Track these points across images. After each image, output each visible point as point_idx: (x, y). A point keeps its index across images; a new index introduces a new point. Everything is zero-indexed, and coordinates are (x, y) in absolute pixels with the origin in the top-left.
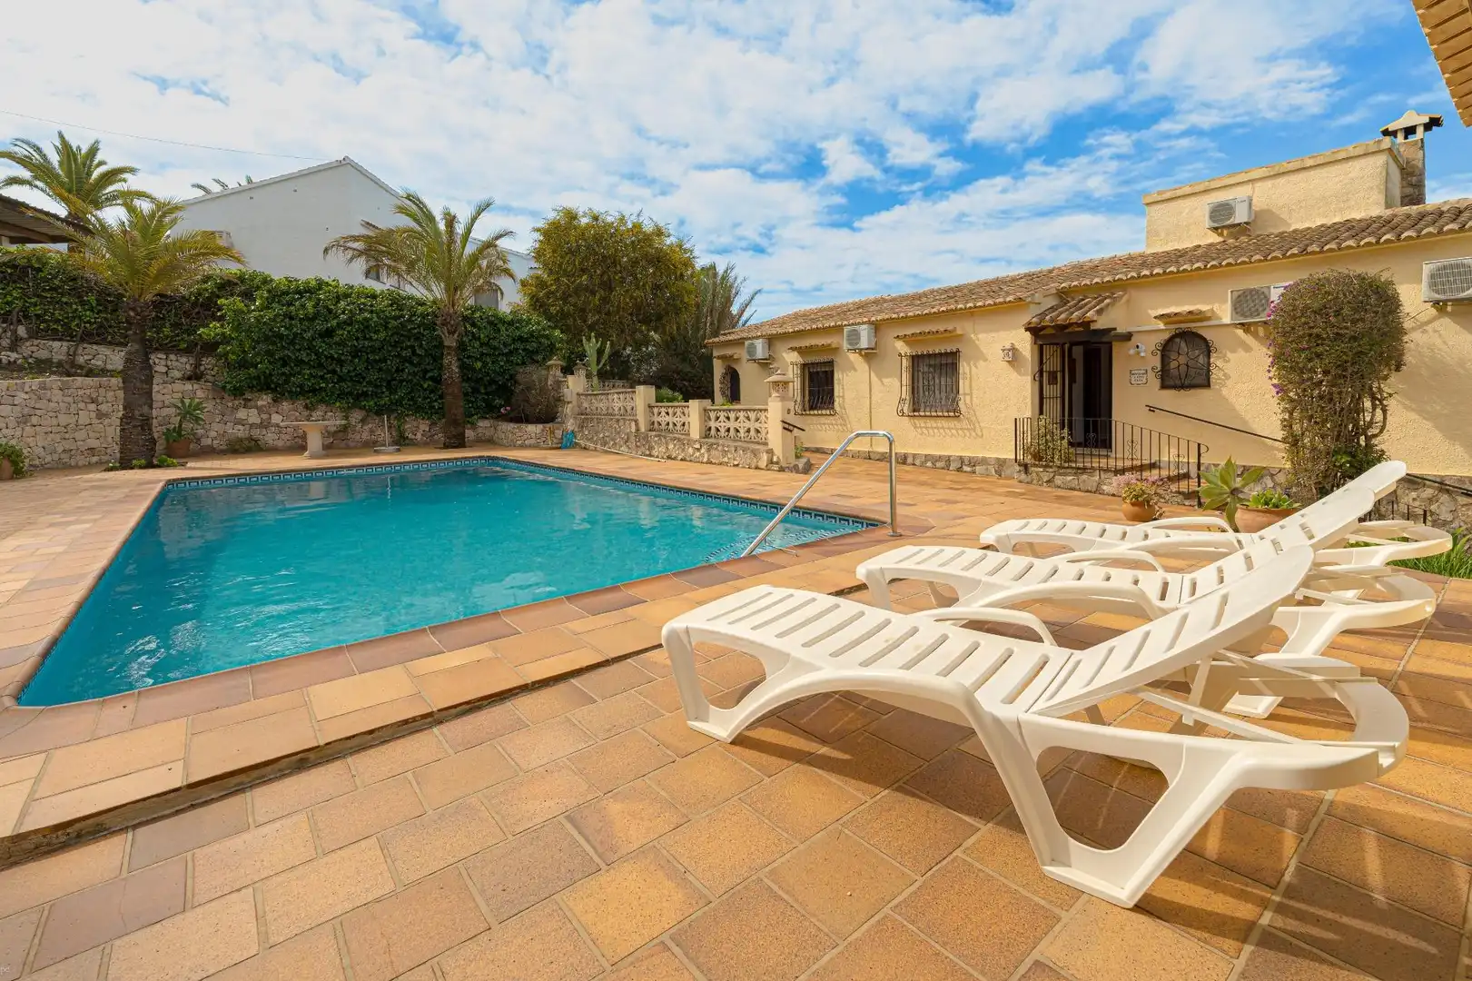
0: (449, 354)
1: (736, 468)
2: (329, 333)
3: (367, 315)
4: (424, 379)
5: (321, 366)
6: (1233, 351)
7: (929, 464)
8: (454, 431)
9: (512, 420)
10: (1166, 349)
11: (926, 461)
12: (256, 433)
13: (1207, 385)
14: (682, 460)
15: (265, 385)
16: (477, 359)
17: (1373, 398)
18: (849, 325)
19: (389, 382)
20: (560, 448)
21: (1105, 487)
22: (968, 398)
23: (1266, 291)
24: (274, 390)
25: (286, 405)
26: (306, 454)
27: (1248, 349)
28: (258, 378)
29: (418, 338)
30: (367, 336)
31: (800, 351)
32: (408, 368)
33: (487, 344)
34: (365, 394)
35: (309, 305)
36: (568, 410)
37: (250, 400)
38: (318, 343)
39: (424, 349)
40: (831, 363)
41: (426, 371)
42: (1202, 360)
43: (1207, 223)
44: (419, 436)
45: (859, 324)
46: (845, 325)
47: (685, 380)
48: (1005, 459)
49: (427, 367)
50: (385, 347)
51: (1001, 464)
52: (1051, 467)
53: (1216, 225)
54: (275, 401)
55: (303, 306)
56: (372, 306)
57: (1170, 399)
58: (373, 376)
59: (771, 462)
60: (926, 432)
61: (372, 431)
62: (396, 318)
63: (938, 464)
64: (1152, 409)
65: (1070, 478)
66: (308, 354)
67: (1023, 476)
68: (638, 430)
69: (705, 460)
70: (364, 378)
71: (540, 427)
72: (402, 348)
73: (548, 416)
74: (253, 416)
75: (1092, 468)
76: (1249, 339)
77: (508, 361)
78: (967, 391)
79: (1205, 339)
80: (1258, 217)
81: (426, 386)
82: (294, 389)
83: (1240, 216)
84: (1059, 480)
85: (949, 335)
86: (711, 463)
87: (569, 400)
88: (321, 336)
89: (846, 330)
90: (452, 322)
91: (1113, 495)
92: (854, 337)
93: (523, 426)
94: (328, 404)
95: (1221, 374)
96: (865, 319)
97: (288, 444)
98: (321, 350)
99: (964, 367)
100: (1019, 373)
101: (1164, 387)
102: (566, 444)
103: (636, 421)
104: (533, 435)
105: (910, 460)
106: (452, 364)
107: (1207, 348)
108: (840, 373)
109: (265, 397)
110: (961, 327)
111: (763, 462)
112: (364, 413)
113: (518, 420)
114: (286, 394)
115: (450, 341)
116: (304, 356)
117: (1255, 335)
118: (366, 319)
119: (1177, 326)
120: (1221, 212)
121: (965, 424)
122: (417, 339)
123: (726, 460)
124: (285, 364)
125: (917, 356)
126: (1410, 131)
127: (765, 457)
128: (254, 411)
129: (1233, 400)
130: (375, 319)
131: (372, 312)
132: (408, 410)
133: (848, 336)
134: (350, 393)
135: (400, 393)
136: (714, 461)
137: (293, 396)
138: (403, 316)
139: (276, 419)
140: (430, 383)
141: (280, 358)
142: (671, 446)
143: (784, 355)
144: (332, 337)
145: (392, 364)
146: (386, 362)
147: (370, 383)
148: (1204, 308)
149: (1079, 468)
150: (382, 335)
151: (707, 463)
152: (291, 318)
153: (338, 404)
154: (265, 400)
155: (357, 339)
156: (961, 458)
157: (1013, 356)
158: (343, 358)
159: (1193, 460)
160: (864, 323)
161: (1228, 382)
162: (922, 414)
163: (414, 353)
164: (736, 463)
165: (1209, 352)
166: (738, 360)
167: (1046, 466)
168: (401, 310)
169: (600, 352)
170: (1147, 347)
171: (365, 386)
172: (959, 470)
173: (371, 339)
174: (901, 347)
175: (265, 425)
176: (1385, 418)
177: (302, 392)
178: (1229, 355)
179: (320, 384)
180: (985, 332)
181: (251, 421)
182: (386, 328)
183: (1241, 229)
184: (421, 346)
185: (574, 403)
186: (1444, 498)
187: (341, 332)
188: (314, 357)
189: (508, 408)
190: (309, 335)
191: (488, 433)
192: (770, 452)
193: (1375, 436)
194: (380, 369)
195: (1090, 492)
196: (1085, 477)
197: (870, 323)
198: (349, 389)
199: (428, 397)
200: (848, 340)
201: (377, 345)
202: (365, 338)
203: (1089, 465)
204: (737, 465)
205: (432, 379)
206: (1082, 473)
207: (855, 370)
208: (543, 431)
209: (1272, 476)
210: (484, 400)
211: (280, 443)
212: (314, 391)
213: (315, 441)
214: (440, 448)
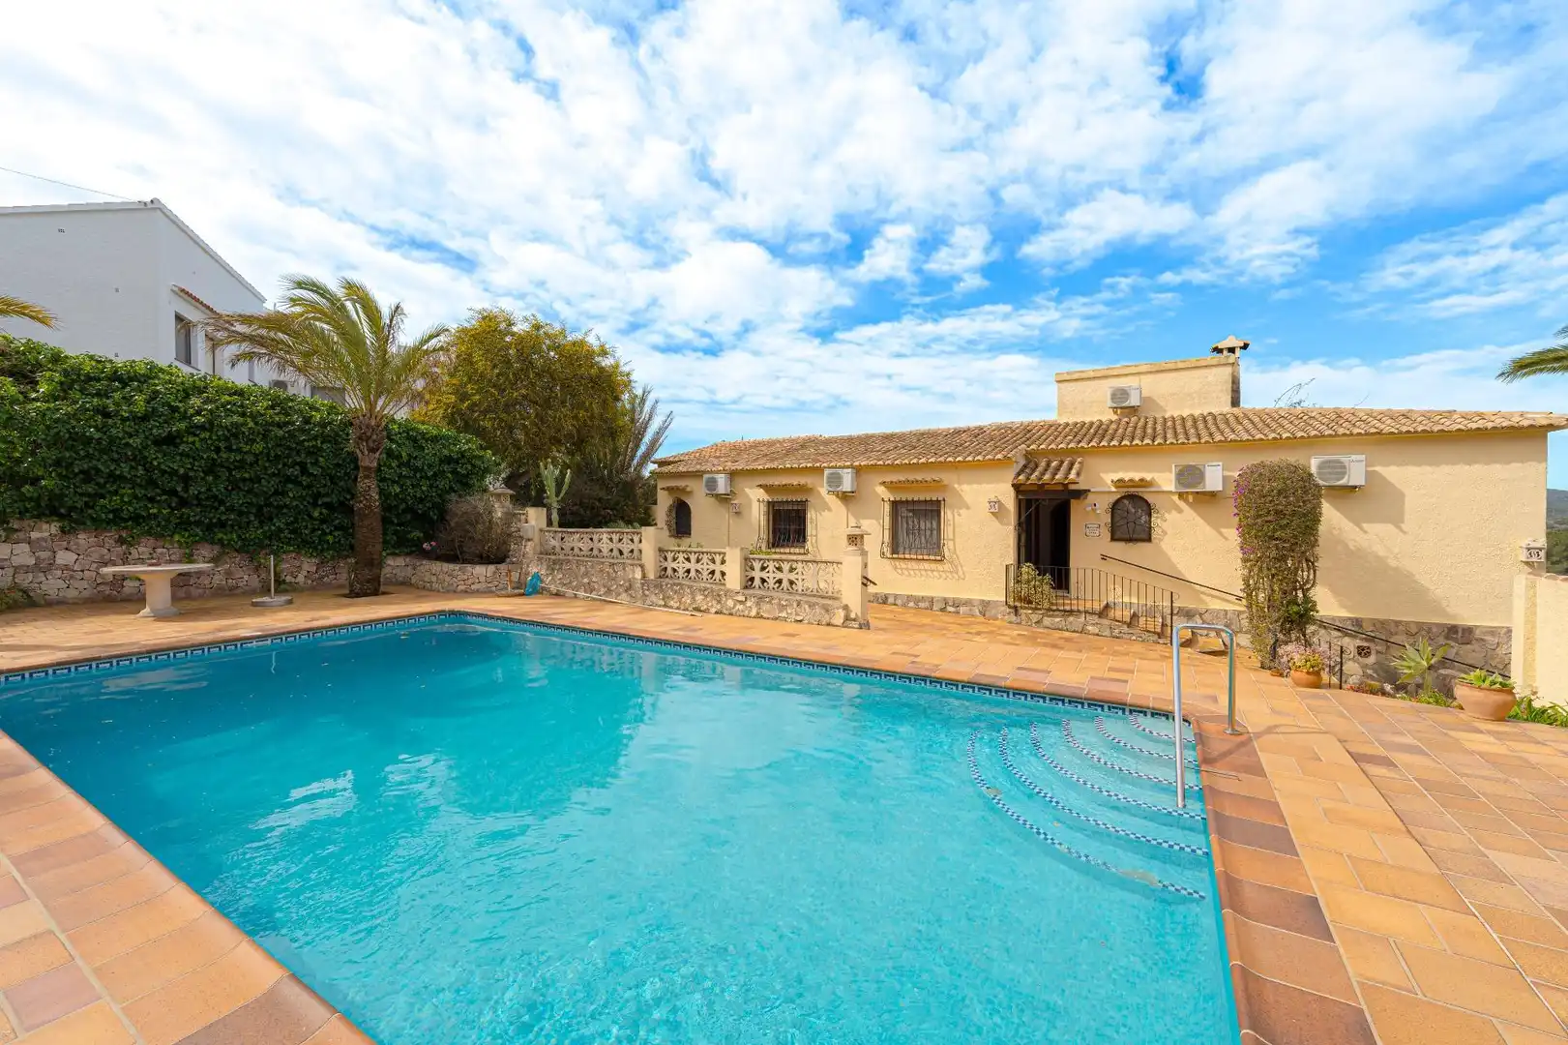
0: (367, 477)
1: (799, 625)
2: (171, 440)
3: (236, 418)
4: (315, 505)
5: (152, 483)
6: (1169, 512)
7: (911, 604)
8: (367, 573)
9: (439, 558)
10: (1115, 507)
11: (909, 601)
12: (25, 580)
13: (1149, 539)
14: (716, 613)
15: (50, 508)
16: (394, 482)
17: (1307, 561)
18: (829, 468)
19: (260, 508)
20: (523, 595)
21: (1090, 628)
22: (951, 543)
23: (1201, 467)
24: (61, 517)
25: (83, 539)
26: (146, 611)
27: (1180, 511)
28: (37, 500)
29: (313, 452)
30: (234, 447)
31: (767, 488)
32: (293, 491)
33: (407, 465)
34: (222, 525)
35: (140, 399)
36: (529, 548)
37: (17, 530)
38: (151, 452)
39: (322, 467)
40: (804, 503)
41: (319, 495)
42: (1144, 518)
43: (1110, 403)
44: (301, 578)
45: (840, 467)
46: (825, 467)
47: (607, 508)
48: (989, 601)
49: (321, 490)
50: (260, 462)
51: (985, 605)
52: (1040, 609)
53: (1115, 405)
54: (63, 531)
55: (128, 400)
56: (242, 406)
57: (1119, 549)
58: (237, 499)
59: (847, 618)
60: (906, 573)
61: (229, 574)
62: (279, 426)
63: (922, 605)
64: (1104, 558)
65: (1058, 620)
66: (132, 467)
67: (1013, 618)
68: (644, 576)
69: (753, 613)
70: (222, 502)
71: (492, 568)
72: (284, 465)
73: (496, 554)
74: (22, 555)
75: (1079, 611)
76: (1182, 504)
77: (431, 486)
78: (951, 537)
79: (1146, 501)
80: (1147, 401)
81: (316, 514)
82: (103, 516)
83: (1134, 401)
84: (1047, 621)
85: (938, 485)
86: (762, 617)
87: (530, 536)
88: (159, 442)
89: (827, 472)
90: (375, 437)
91: (1097, 635)
92: (834, 480)
93: (469, 567)
94: (159, 536)
95: (1160, 532)
96: (849, 463)
97: (86, 594)
98: (155, 463)
99: (947, 514)
100: (1001, 523)
101: (1113, 539)
102: (528, 589)
103: (642, 566)
104: (482, 579)
105: (891, 600)
106: (369, 490)
107: (1149, 510)
108: (813, 512)
109: (45, 526)
110: (946, 477)
111: (839, 617)
112: (217, 549)
113: (452, 558)
114: (89, 523)
115: (369, 461)
116: (125, 469)
117: (1186, 501)
118: (236, 425)
119: (1126, 490)
120: (1120, 394)
121: (947, 566)
122: (309, 453)
123: (784, 614)
124: (88, 479)
125: (901, 502)
126: (1232, 350)
127: (841, 613)
128: (25, 547)
129: (1170, 553)
130: (251, 424)
131: (243, 415)
132: (288, 544)
133: (828, 478)
134: (198, 523)
135: (279, 523)
136: (765, 615)
137: (98, 525)
138: (293, 423)
139: (64, 558)
140: (324, 511)
141: (81, 472)
142: (699, 598)
143: (747, 490)
144: (176, 446)
145: (268, 485)
146: (260, 482)
147: (231, 509)
148: (1148, 477)
149: (1065, 611)
150: (258, 447)
151: (754, 617)
152: (106, 415)
153: (177, 537)
154: (48, 529)
155: (218, 450)
156: (945, 599)
157: (997, 510)
158: (191, 474)
159: (1167, 603)
160: (848, 467)
161: (1166, 537)
162: (902, 556)
163: (304, 471)
164: (799, 618)
165: (1150, 509)
166: (690, 493)
167: (1036, 609)
168: (287, 414)
169: (559, 483)
170: (1103, 504)
171: (223, 513)
172: (943, 610)
173: (239, 450)
174: (881, 490)
175: (45, 568)
176: (1315, 576)
177: (116, 519)
178: (1166, 515)
179: (148, 509)
180: (969, 483)
181: (16, 561)
182: (265, 436)
183: (1133, 410)
184: (316, 463)
185: (536, 539)
186: (1322, 631)
187: (191, 439)
188: (141, 471)
189: (433, 543)
190: (138, 441)
191: (401, 574)
192: (846, 608)
193: (1308, 589)
194: (249, 491)
195: (1077, 632)
196: (1071, 619)
197: (851, 467)
198: (197, 518)
199: (319, 529)
200: (828, 482)
201: (250, 459)
202: (229, 449)
203: (1075, 608)
204: (800, 621)
205: (327, 505)
206: (1069, 616)
207: (830, 510)
208: (495, 572)
209: (1201, 615)
210: (396, 533)
211: (72, 594)
212: (137, 519)
213: (159, 593)
214: (345, 596)
